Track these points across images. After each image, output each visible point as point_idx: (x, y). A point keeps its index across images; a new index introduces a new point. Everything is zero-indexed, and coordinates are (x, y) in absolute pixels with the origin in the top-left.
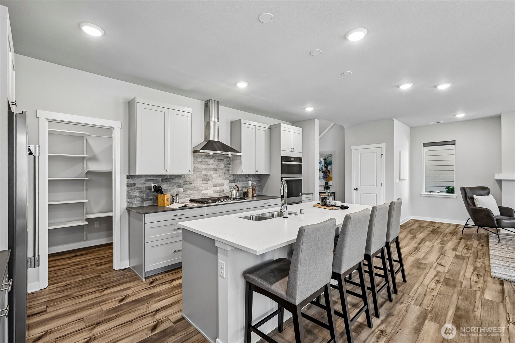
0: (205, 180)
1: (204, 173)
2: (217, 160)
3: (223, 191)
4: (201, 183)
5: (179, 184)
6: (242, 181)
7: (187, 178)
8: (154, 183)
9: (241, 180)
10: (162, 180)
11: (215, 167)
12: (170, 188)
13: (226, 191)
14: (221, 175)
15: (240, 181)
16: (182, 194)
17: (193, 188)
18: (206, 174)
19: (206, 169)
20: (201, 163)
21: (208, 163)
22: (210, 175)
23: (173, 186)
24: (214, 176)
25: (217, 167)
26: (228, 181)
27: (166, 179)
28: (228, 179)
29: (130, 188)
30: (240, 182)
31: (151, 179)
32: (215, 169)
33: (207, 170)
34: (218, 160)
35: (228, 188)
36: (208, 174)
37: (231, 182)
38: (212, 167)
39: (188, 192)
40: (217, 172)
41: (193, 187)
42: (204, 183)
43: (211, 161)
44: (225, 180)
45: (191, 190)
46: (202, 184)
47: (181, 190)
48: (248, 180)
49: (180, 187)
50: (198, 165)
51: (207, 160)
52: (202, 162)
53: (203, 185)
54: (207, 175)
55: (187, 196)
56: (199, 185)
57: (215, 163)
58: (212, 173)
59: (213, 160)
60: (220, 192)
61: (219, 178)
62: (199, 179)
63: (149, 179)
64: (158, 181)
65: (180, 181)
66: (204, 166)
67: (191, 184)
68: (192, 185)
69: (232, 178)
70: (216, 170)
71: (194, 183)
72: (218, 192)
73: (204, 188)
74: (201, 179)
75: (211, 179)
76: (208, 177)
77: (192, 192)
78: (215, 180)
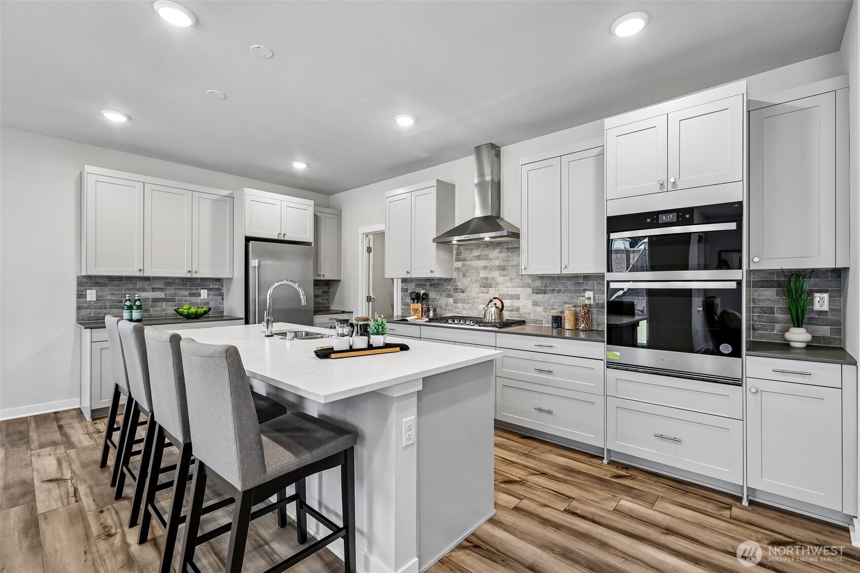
0: (484, 287)
1: (483, 274)
2: (506, 250)
3: (518, 309)
4: (478, 291)
5: (449, 291)
6: (564, 292)
7: (458, 283)
8: (423, 289)
9: (563, 289)
10: (431, 285)
11: (502, 264)
12: (438, 297)
13: (524, 311)
14: (514, 279)
15: (559, 291)
16: (452, 306)
17: (465, 299)
18: (486, 276)
19: (486, 267)
20: (478, 258)
21: (490, 256)
22: (493, 279)
23: (441, 295)
24: (500, 279)
25: (505, 264)
26: (530, 290)
27: (435, 284)
28: (528, 286)
29: (404, 293)
30: (560, 294)
31: (420, 284)
32: (503, 266)
33: (488, 269)
34: (508, 249)
35: (529, 304)
36: (489, 276)
37: (537, 293)
38: (497, 263)
39: (459, 305)
40: (506, 271)
41: (466, 298)
42: (482, 292)
43: (494, 253)
44: (522, 287)
45: (463, 301)
46: (480, 293)
47: (451, 300)
48: (585, 290)
49: (449, 296)
50: (474, 262)
51: (487, 252)
52: (480, 257)
53: (481, 295)
54: (487, 279)
55: (458, 310)
56: (474, 294)
57: (502, 255)
58: (496, 274)
59: (498, 250)
60: (511, 311)
61: (509, 284)
62: (474, 285)
63: (418, 284)
64: (427, 286)
65: (449, 287)
66: (482, 263)
67: (463, 292)
68: (465, 294)
69: (538, 283)
70: (503, 268)
71: (468, 290)
72: (508, 309)
73: (483, 300)
74: (479, 286)
75: (494, 285)
76: (488, 282)
77: (465, 306)
78: (500, 287)
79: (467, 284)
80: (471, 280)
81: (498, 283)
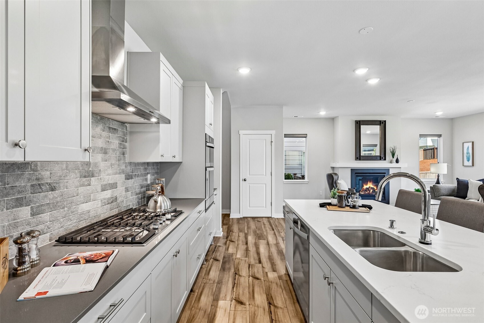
0: (85, 177)
2: (108, 129)
4: (77, 184)
7: (43, 173)
9: (140, 174)
11: (104, 146)
14: (113, 164)
15: (138, 176)
17: (57, 202)
22: (96, 165)
24: (102, 165)
25: (107, 146)
26: (123, 177)
28: (123, 172)
32: (105, 149)
34: (110, 128)
35: (123, 191)
37: (127, 179)
38: (99, 143)
39: (46, 216)
41: (59, 199)
42: (83, 185)
44: (119, 174)
45: (54, 206)
46: (80, 186)
47: (25, 212)
48: (147, 174)
49: (19, 203)
53: (81, 189)
54: (88, 164)
56: (72, 190)
58: (99, 158)
60: (112, 202)
61: (110, 171)
62: (73, 175)
65: (21, 183)
67: (53, 189)
68: (56, 193)
69: (128, 169)
70: (105, 152)
71: (61, 185)
72: (109, 202)
73: (84, 197)
74: (78, 175)
75: (97, 173)
76: (91, 169)
77: (57, 213)
78: (103, 175)
79: (60, 173)
80: (67, 167)
81: (100, 170)
